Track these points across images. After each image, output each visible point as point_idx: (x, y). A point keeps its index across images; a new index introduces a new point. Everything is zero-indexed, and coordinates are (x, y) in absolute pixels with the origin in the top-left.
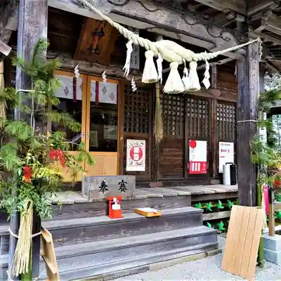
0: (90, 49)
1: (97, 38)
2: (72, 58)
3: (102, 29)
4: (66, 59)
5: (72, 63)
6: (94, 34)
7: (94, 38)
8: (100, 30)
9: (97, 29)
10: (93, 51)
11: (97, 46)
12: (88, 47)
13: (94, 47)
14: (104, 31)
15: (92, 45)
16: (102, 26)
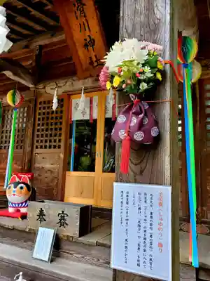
0: (91, 63)
1: (90, 48)
2: (79, 79)
4: (74, 82)
6: (86, 46)
7: (88, 50)
8: (88, 39)
9: (86, 40)
10: (96, 64)
11: (96, 56)
12: (88, 61)
13: (94, 59)
14: (92, 37)
15: (91, 58)
16: (88, 33)
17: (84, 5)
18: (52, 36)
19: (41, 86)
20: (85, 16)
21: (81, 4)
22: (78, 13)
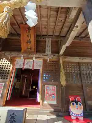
1: (29, 44)
6: (27, 43)
8: (29, 41)
13: (29, 48)
14: (31, 40)
16: (29, 39)
17: (31, 30)
18: (12, 36)
19: (3, 52)
20: (30, 33)
22: (28, 31)
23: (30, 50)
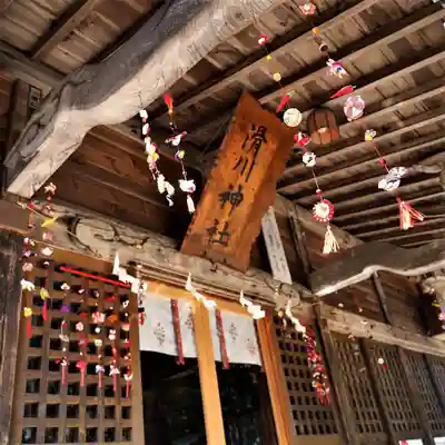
0: (212, 231)
1: (228, 205)
2: (178, 248)
3: (240, 187)
4: (164, 251)
5: (176, 262)
6: (225, 197)
7: (222, 206)
8: (236, 190)
9: (231, 187)
10: (218, 237)
11: (227, 224)
12: (209, 224)
13: (221, 228)
14: (243, 192)
15: (217, 222)
16: (242, 180)
17: (266, 141)
20: (255, 155)
21: (262, 136)
22: (250, 143)
23: (220, 241)
